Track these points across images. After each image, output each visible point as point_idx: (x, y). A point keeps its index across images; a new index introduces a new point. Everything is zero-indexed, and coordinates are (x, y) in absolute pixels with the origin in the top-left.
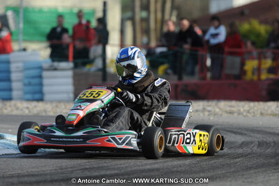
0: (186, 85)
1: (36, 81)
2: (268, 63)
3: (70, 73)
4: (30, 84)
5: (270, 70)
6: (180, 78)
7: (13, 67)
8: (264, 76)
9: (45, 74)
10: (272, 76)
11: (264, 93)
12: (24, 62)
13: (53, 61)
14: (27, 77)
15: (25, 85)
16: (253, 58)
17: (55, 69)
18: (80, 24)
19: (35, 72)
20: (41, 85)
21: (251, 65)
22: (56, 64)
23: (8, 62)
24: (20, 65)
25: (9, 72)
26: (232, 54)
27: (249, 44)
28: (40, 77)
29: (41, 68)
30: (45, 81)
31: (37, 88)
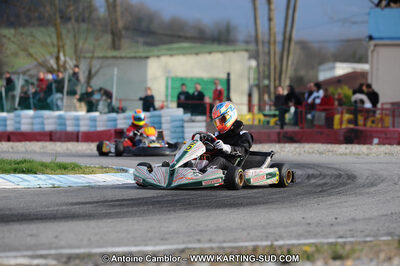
0: (286, 133)
1: (180, 130)
2: (347, 116)
3: (204, 124)
4: (175, 132)
5: (349, 122)
6: (282, 127)
7: (163, 120)
8: (344, 126)
9: (186, 125)
10: (351, 126)
11: (342, 138)
12: (171, 116)
13: (185, 112)
14: (174, 127)
15: (172, 132)
16: (338, 113)
17: (193, 121)
18: (216, 90)
19: (179, 123)
20: (183, 132)
21: (337, 117)
22: (194, 118)
23: (160, 116)
24: (168, 118)
25: (160, 123)
26: (324, 110)
27: (336, 103)
28: (183, 127)
29: (183, 121)
30: (186, 130)
31: (180, 135)
